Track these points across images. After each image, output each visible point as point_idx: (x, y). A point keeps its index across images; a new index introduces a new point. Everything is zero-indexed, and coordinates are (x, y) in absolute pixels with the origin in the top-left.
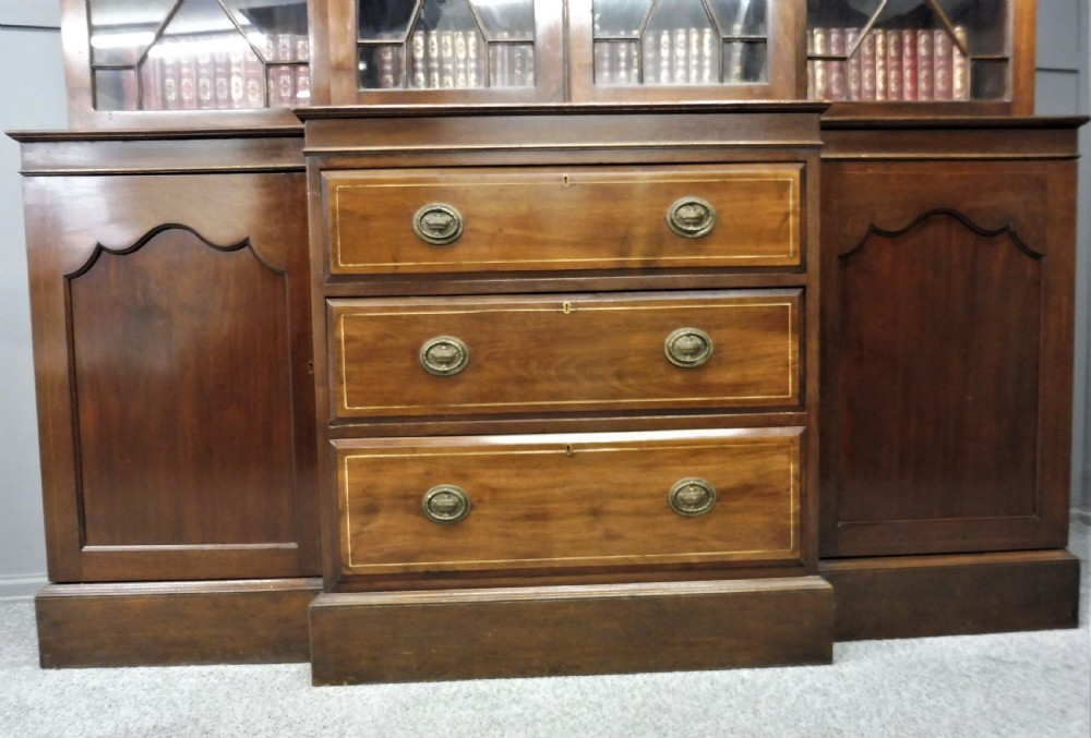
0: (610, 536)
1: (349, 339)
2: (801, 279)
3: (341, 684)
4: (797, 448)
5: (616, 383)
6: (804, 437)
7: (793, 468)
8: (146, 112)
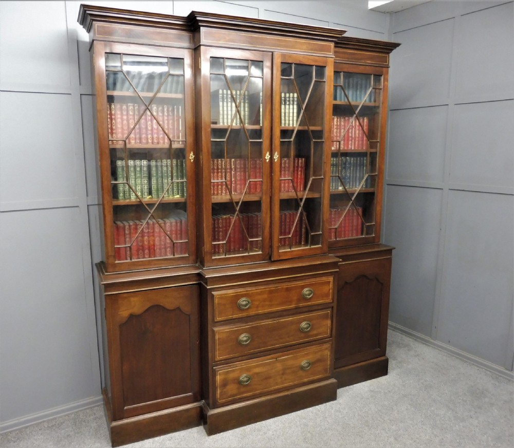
0: (286, 379)
1: (219, 339)
2: (332, 305)
4: (330, 348)
6: (332, 345)
7: (329, 353)
8: (133, 260)
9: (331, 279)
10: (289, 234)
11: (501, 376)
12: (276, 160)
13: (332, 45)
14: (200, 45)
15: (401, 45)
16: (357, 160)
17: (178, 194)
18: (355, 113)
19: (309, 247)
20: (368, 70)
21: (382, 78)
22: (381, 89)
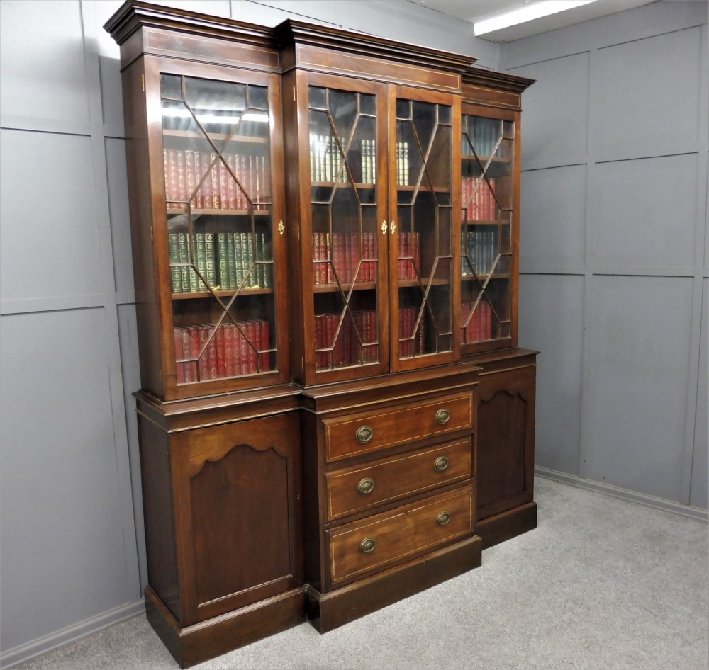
1: (332, 488)
2: (472, 432)
4: (472, 492)
5: (419, 483)
6: (473, 487)
7: (471, 499)
8: (202, 381)
9: (470, 395)
10: (411, 335)
11: (676, 514)
12: (393, 232)
13: (459, 77)
14: (296, 68)
15: (536, 83)
16: (482, 236)
17: (256, 284)
18: (483, 172)
19: (436, 353)
20: (497, 113)
21: (514, 125)
22: (512, 140)
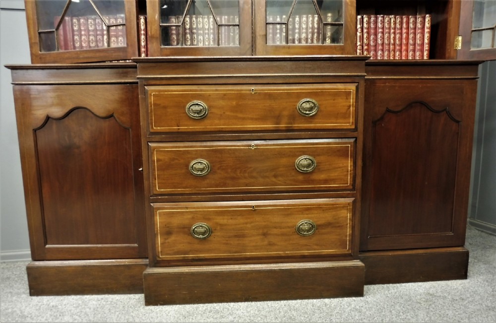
0: (271, 244)
1: (158, 160)
2: (355, 134)
3: (157, 305)
4: (351, 207)
5: (274, 179)
6: (354, 202)
7: (349, 215)
